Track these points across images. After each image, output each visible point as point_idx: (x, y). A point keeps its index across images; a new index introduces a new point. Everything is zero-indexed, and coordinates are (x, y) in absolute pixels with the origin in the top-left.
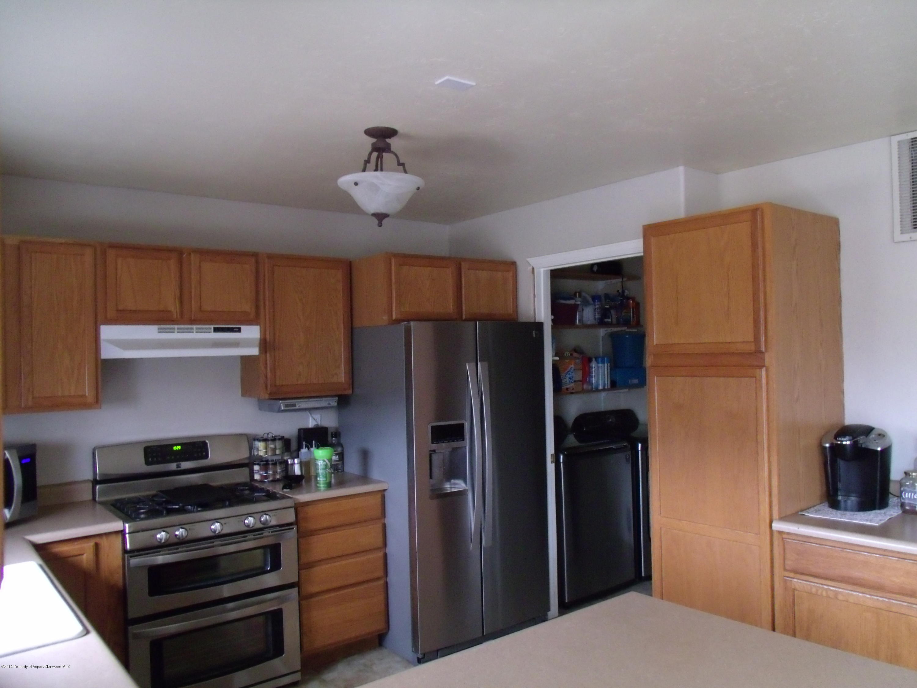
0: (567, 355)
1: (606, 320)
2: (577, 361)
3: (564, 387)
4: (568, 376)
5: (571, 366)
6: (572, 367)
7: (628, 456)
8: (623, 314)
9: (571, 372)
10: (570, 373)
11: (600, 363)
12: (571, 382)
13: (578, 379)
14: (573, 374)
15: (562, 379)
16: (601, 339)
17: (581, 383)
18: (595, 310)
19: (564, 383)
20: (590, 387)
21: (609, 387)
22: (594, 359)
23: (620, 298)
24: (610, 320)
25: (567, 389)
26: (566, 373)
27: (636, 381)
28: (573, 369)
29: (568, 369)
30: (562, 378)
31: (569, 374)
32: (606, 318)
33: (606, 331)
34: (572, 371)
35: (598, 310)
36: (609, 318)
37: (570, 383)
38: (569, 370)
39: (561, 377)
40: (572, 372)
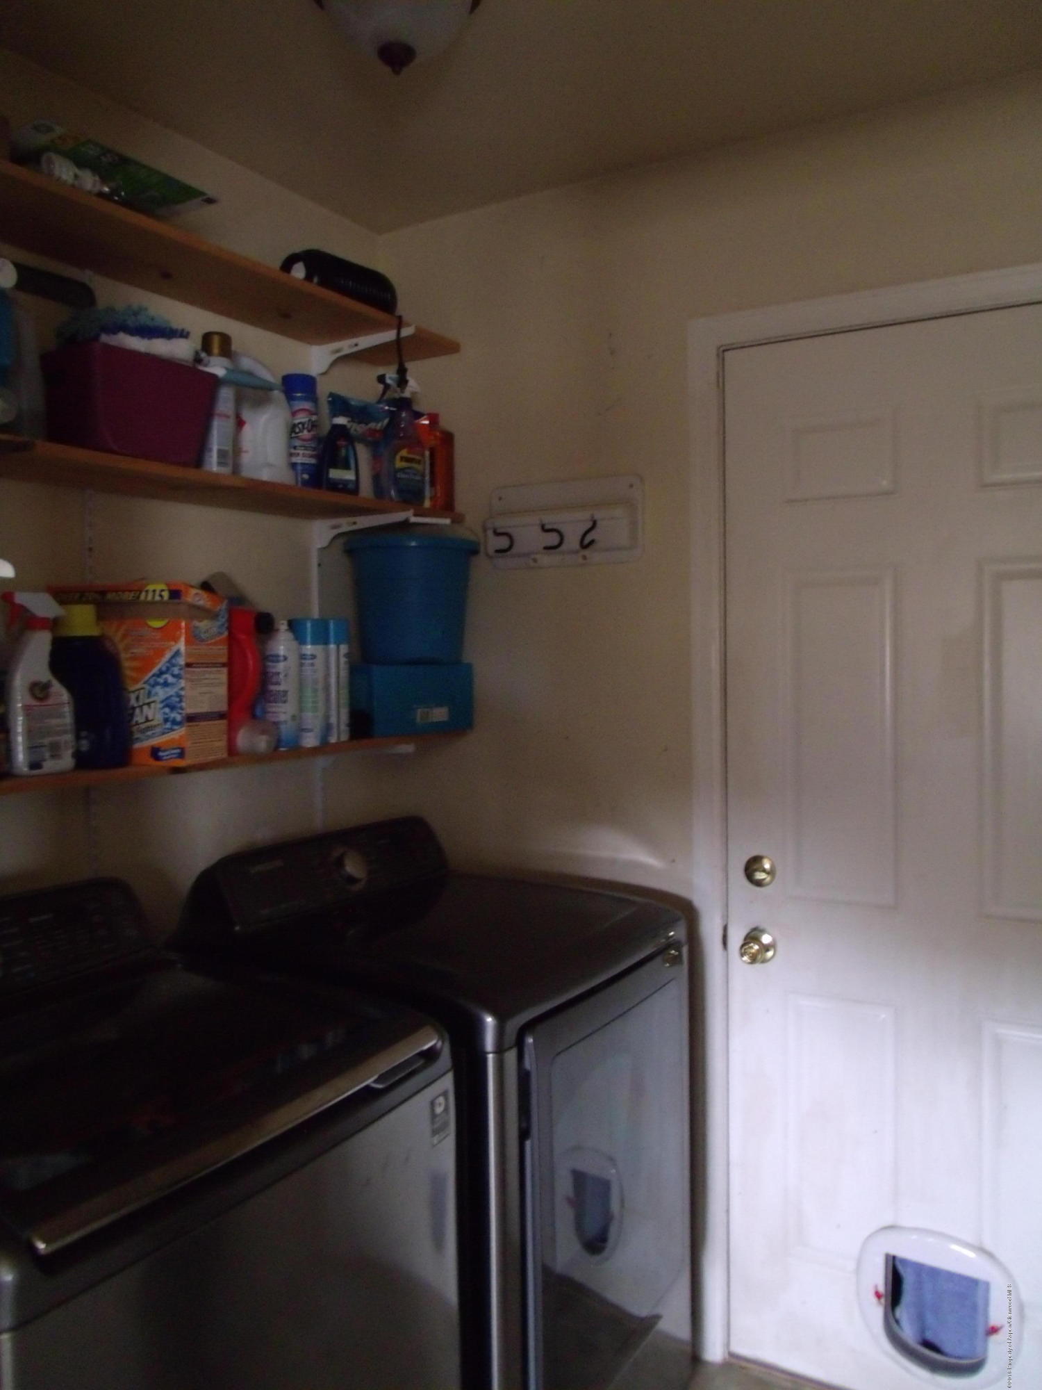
0: (157, 598)
1: (335, 474)
2: (204, 625)
3: (144, 744)
4: (161, 693)
5: (174, 649)
6: (177, 653)
7: (441, 1099)
8: (399, 464)
9: (174, 676)
10: (171, 679)
11: (309, 639)
12: (174, 722)
13: (204, 708)
14: (183, 683)
15: (134, 708)
16: (314, 561)
17: (224, 722)
18: (293, 430)
19: (143, 726)
20: (262, 743)
21: (345, 737)
22: (283, 626)
23: (387, 408)
24: (349, 476)
25: (155, 752)
26: (152, 681)
27: (440, 714)
28: (181, 661)
29: (162, 664)
30: (133, 702)
31: (166, 684)
32: (335, 466)
33: (335, 527)
34: (176, 670)
35: (305, 432)
36: (346, 466)
37: (168, 725)
38: (164, 669)
39: (129, 700)
40: (177, 677)
